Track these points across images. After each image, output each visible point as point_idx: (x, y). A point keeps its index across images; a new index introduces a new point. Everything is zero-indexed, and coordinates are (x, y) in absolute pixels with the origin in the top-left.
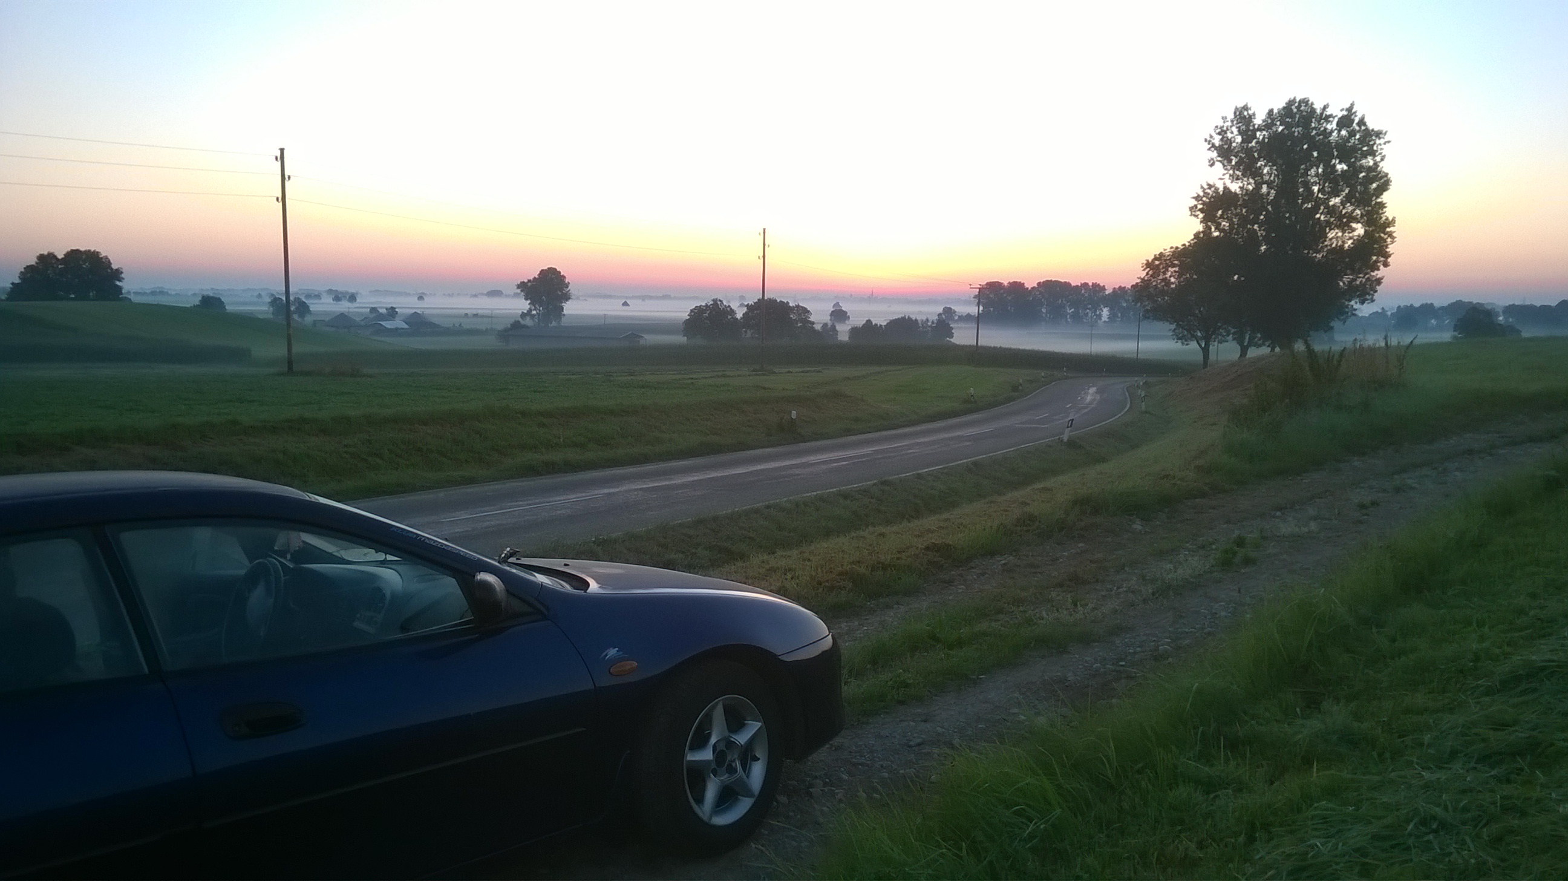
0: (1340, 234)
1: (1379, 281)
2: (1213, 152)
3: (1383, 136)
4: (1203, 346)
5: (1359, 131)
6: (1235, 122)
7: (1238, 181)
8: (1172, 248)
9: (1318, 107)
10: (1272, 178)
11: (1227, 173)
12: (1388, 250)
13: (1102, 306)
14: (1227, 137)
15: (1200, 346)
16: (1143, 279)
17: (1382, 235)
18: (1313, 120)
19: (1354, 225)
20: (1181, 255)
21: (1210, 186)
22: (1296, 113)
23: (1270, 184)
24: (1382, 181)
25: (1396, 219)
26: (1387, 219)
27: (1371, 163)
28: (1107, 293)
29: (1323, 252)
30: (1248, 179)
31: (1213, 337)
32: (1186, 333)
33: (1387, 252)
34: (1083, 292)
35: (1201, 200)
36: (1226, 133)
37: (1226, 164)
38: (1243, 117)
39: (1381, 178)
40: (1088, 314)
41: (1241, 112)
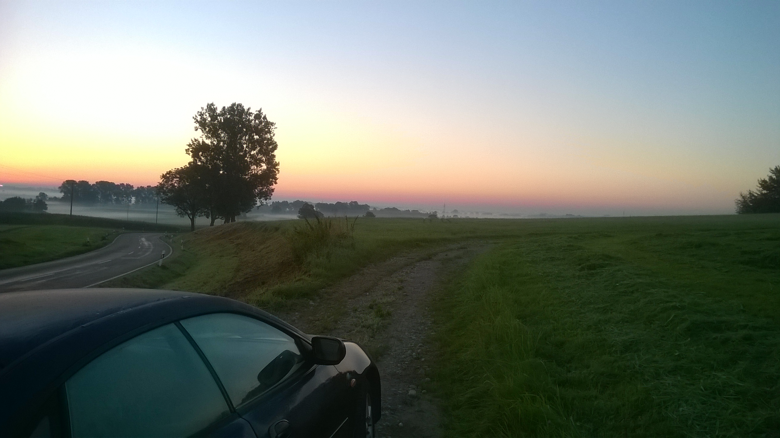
0: (256, 168)
1: (273, 190)
2: (197, 123)
3: (274, 125)
4: (191, 218)
5: (263, 122)
6: (207, 111)
7: (209, 139)
8: (175, 169)
9: (246, 108)
10: (225, 139)
11: (204, 135)
12: (276, 176)
13: (132, 196)
14: (204, 118)
16: (161, 184)
17: (274, 169)
18: (244, 114)
19: (262, 164)
20: (182, 173)
21: (196, 140)
22: (236, 110)
23: (224, 142)
25: (280, 163)
26: (276, 162)
27: (269, 137)
28: (134, 189)
29: (249, 175)
30: (214, 139)
31: (196, 213)
32: (183, 211)
34: (121, 188)
35: (191, 146)
36: (203, 115)
37: (203, 130)
39: (274, 144)
40: (123, 200)
41: (210, 107)
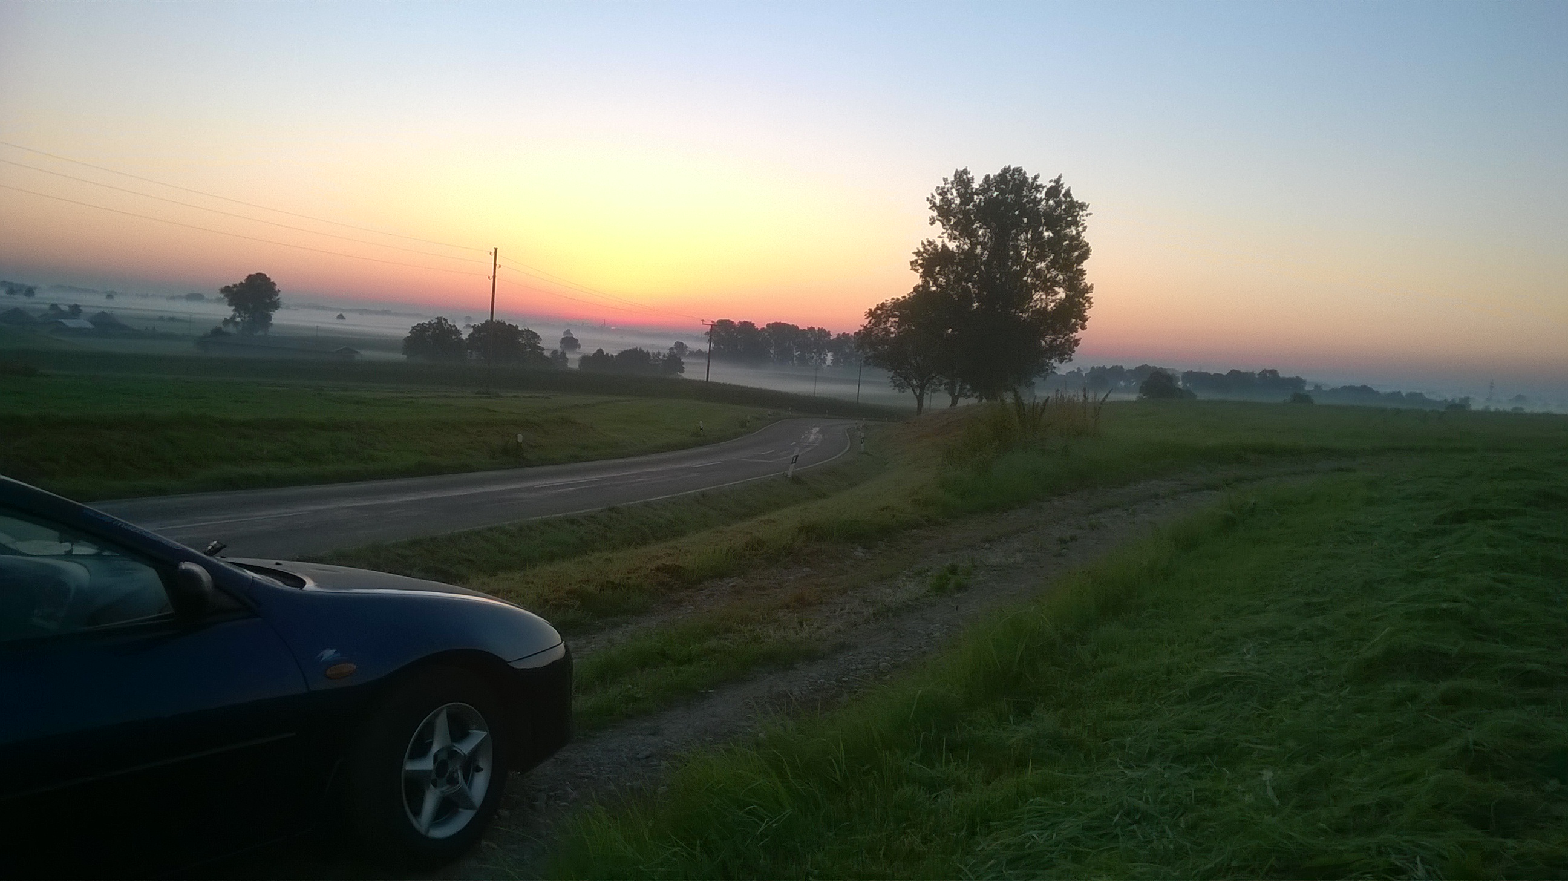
0: (1044, 297)
1: (1076, 342)
2: (934, 211)
3: (1086, 208)
4: (918, 394)
5: (1065, 202)
6: (955, 184)
7: (955, 241)
8: (893, 299)
9: (1030, 176)
10: (986, 240)
11: (946, 232)
12: (1085, 314)
13: (827, 351)
14: (947, 198)
15: (915, 394)
16: (865, 327)
17: (1081, 300)
18: (1025, 188)
19: (1057, 289)
20: (900, 306)
21: (930, 243)
22: (1010, 181)
23: (984, 246)
24: (1083, 250)
25: (1094, 286)
26: (1086, 285)
27: (1074, 233)
28: (831, 339)
29: (1029, 312)
30: (964, 239)
31: (928, 385)
32: (903, 381)
33: (1084, 316)
34: (809, 336)
35: (922, 255)
36: (946, 194)
37: (945, 223)
38: (962, 180)
39: (1082, 247)
40: (813, 358)
41: (961, 176)
